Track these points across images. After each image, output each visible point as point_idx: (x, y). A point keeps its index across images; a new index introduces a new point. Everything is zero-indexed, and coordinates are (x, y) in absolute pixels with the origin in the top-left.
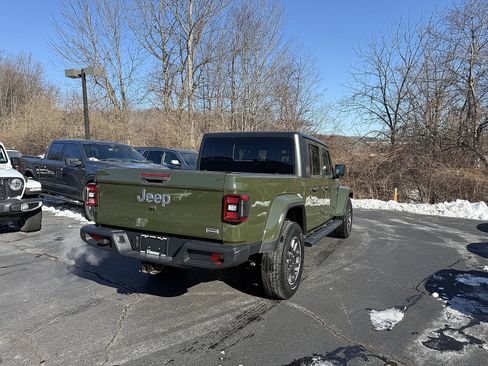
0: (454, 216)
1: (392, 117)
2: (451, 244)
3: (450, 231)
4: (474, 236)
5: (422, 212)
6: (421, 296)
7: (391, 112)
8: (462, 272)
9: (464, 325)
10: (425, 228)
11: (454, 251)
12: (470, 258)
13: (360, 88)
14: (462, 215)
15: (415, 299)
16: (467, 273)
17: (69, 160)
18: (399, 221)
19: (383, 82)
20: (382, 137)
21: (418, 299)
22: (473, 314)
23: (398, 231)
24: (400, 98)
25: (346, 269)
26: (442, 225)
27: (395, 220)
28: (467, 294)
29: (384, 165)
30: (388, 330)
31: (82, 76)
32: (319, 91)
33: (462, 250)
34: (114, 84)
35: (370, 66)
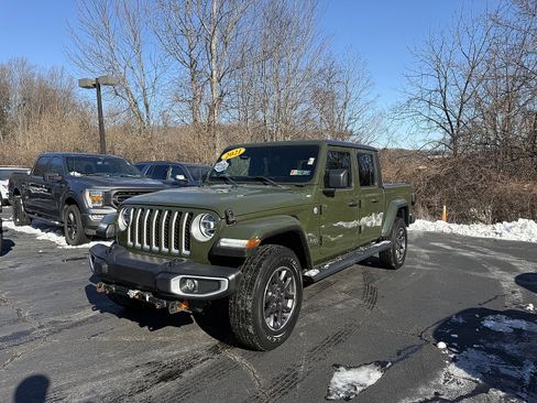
0: (514, 238)
1: (454, 124)
2: (496, 273)
3: (502, 257)
4: (531, 264)
5: (475, 234)
6: (420, 346)
7: (452, 119)
8: (495, 313)
9: (464, 393)
10: (471, 254)
11: (496, 283)
12: (513, 292)
13: (416, 92)
14: (524, 238)
15: (410, 350)
16: (501, 313)
17: (48, 175)
18: (441, 245)
19: (443, 85)
20: (442, 147)
21: (416, 350)
22: (485, 376)
23: (433, 258)
24: (463, 102)
25: (339, 306)
26: (494, 249)
27: (437, 244)
28: (488, 345)
29: (436, 179)
30: (347, 399)
31: (97, 86)
32: (371, 98)
33: (508, 282)
34: (137, 95)
35: (427, 66)
